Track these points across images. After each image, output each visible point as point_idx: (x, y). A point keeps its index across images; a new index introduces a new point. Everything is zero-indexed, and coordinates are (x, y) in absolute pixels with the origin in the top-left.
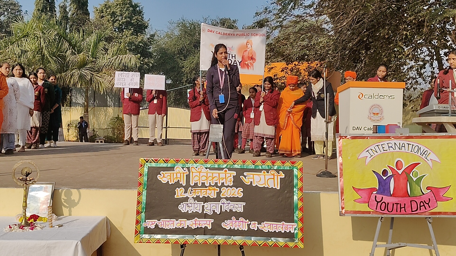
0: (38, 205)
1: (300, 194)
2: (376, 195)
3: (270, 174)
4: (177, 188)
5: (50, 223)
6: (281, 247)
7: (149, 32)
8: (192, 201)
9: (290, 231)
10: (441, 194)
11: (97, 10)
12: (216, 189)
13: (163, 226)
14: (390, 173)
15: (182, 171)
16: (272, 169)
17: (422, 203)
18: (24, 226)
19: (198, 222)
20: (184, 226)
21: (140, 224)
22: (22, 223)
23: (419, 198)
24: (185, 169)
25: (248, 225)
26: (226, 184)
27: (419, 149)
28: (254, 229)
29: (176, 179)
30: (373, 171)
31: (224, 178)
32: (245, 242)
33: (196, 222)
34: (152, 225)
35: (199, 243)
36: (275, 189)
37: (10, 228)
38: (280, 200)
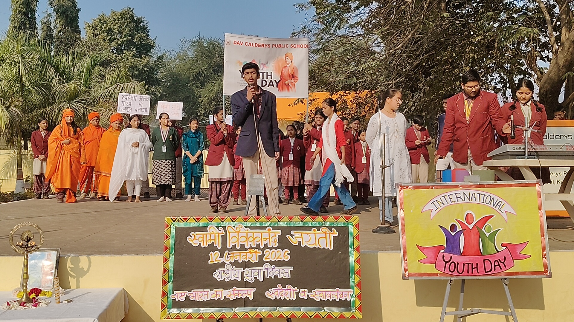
0: (39, 276)
1: (357, 255)
2: (444, 254)
3: (321, 232)
4: (211, 252)
5: (57, 297)
6: (336, 318)
7: (156, 53)
8: (229, 267)
9: (346, 299)
10: (518, 252)
11: (88, 26)
12: (258, 251)
13: (194, 298)
14: (459, 228)
15: (216, 231)
16: (323, 226)
17: (496, 262)
18: (25, 303)
19: (237, 292)
20: (220, 297)
21: (167, 296)
22: (22, 298)
23: (493, 257)
24: (221, 228)
25: (297, 294)
26: (270, 245)
27: (492, 199)
28: (304, 298)
29: (209, 241)
30: (439, 226)
31: (268, 238)
32: (293, 314)
33: (235, 292)
34: (182, 297)
35: (238, 316)
36: (327, 250)
37: (8, 305)
38: (334, 262)
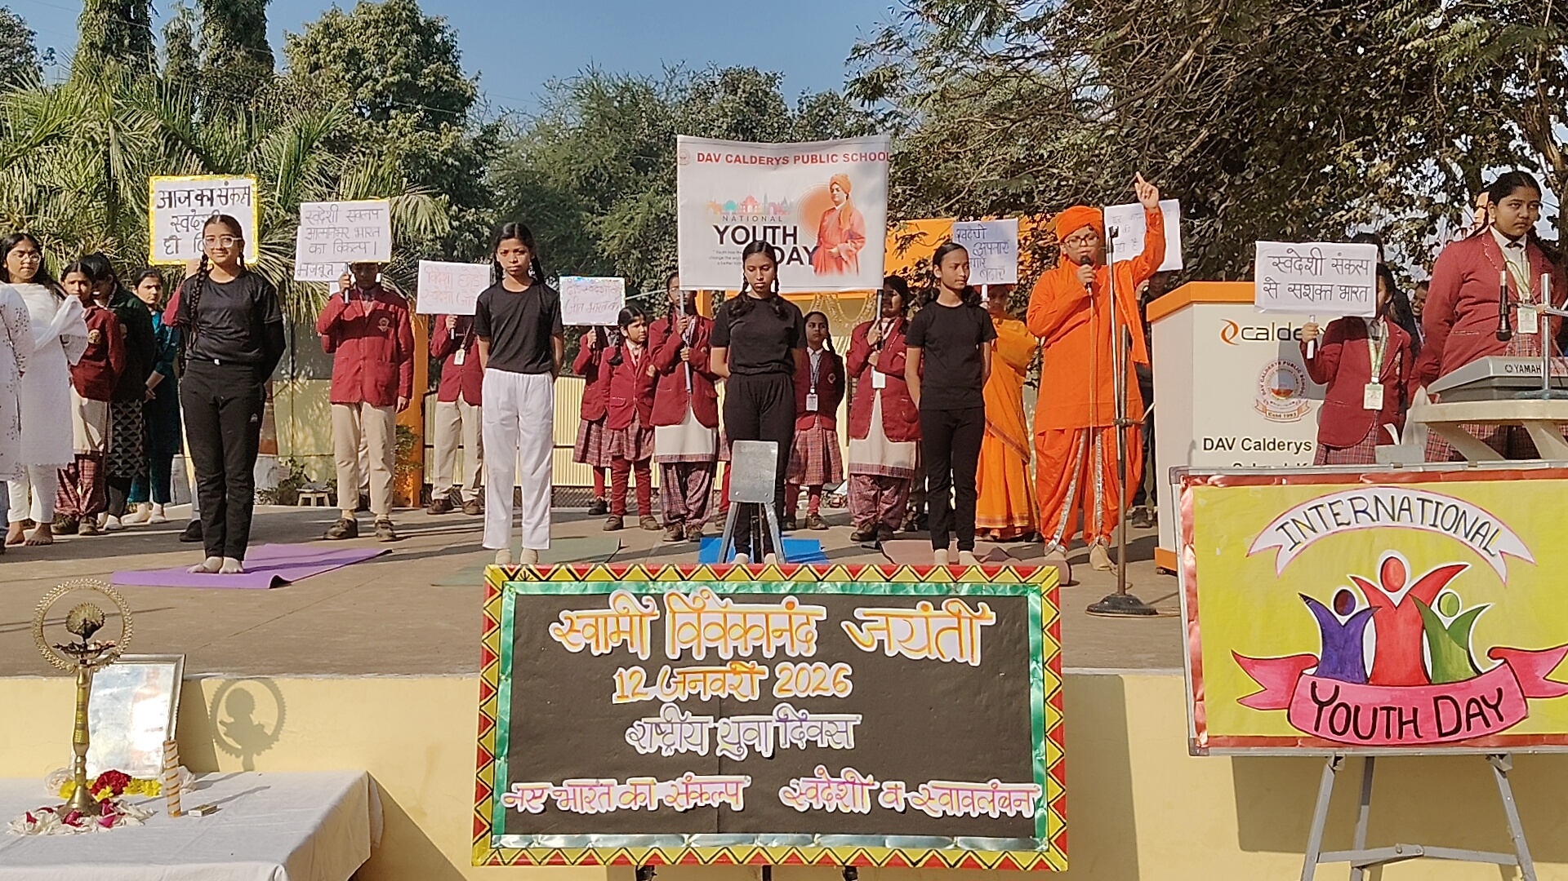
0: (126, 737)
1: (1052, 682)
2: (1315, 679)
3: (944, 612)
4: (620, 669)
5: (173, 799)
6: (990, 867)
7: (477, 118)
8: (673, 713)
9: (1019, 813)
10: (1540, 674)
11: (295, 44)
12: (758, 668)
13: (571, 803)
14: (1361, 604)
15: (634, 606)
16: (950, 594)
17: (1473, 705)
18: (80, 815)
19: (697, 788)
20: (647, 801)
21: (491, 798)
22: (71, 801)
23: (1463, 689)
24: (648, 600)
25: (873, 795)
26: (793, 651)
27: (1461, 516)
28: (893, 808)
29: (615, 637)
30: (1302, 596)
31: (786, 631)
32: (861, 854)
33: (691, 788)
34: (534, 801)
35: (700, 860)
36: (963, 666)
37: (28, 821)
38: (984, 703)
